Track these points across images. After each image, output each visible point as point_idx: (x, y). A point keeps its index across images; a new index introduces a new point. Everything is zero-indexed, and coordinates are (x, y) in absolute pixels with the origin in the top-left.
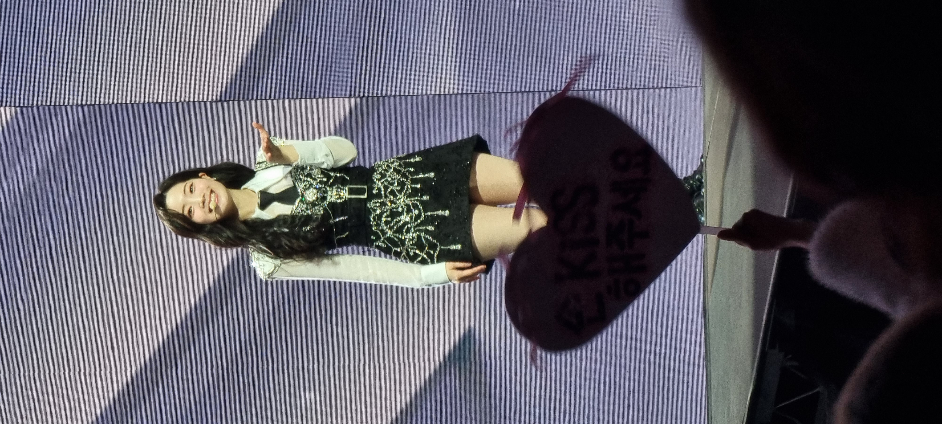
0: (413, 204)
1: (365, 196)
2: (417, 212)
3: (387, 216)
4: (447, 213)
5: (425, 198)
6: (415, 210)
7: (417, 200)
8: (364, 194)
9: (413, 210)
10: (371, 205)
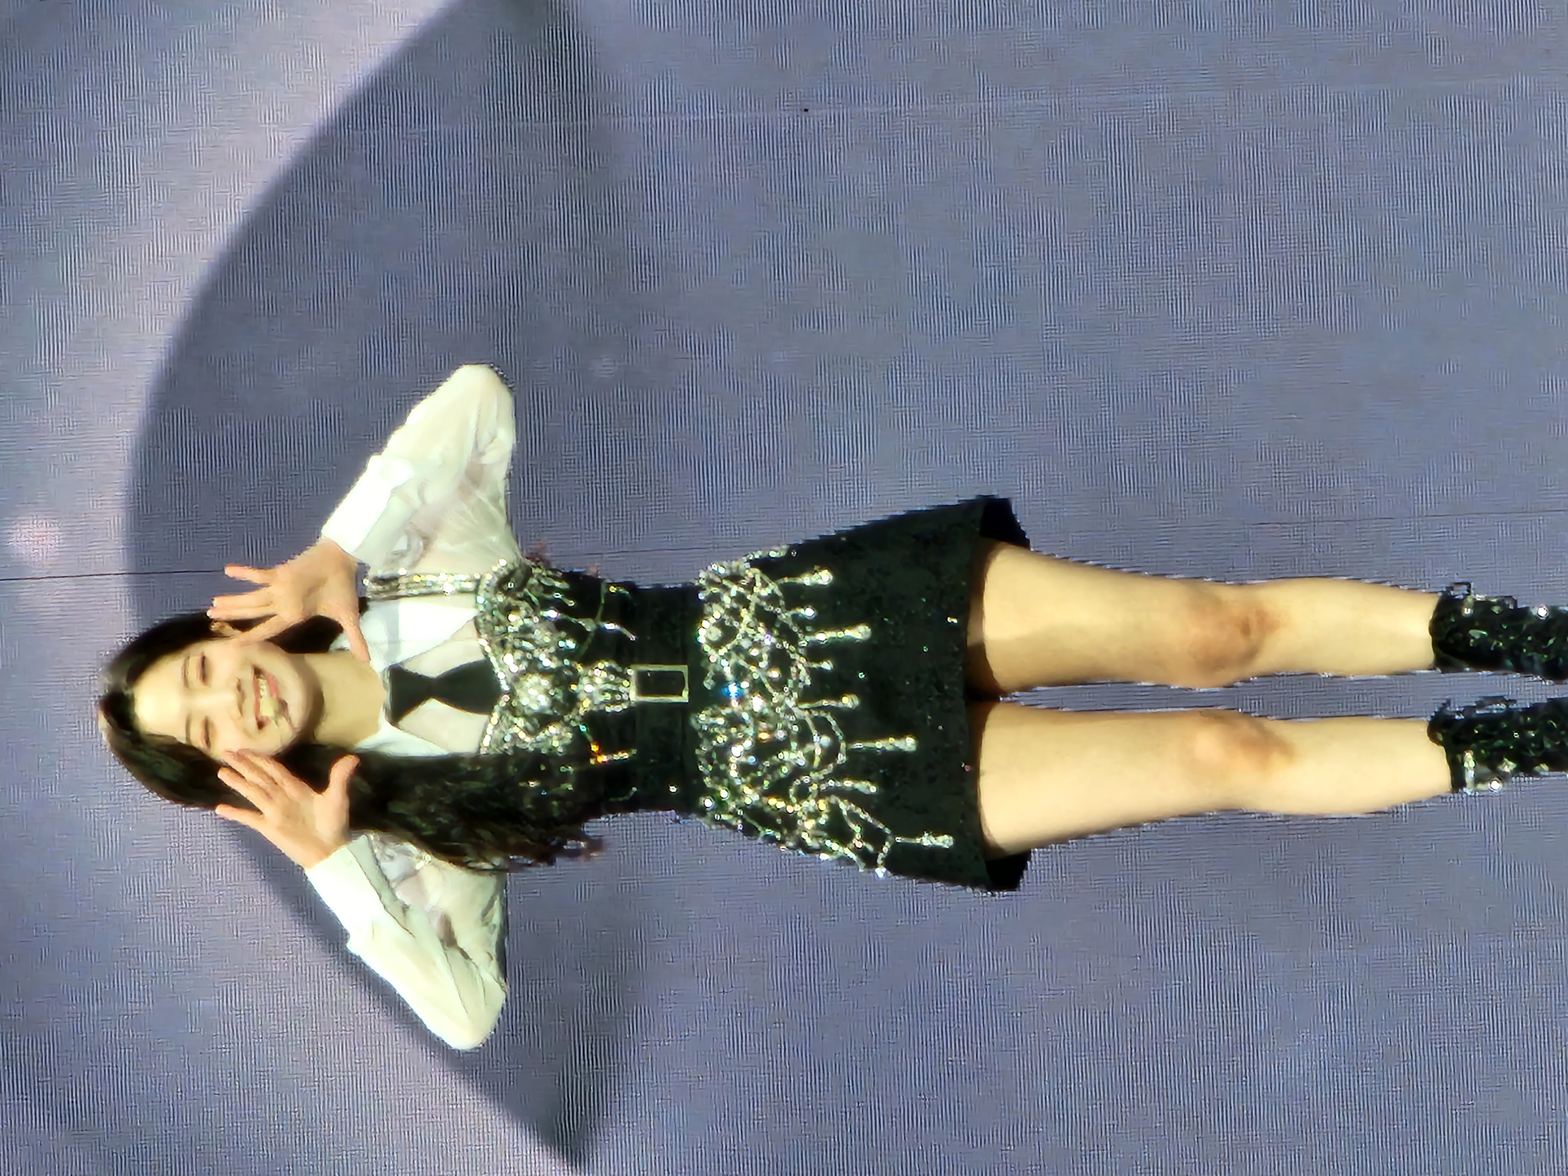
1: (684, 698)
2: (826, 740)
3: (747, 753)
4: (909, 744)
6: (820, 736)
7: (826, 709)
8: (680, 694)
10: (700, 720)
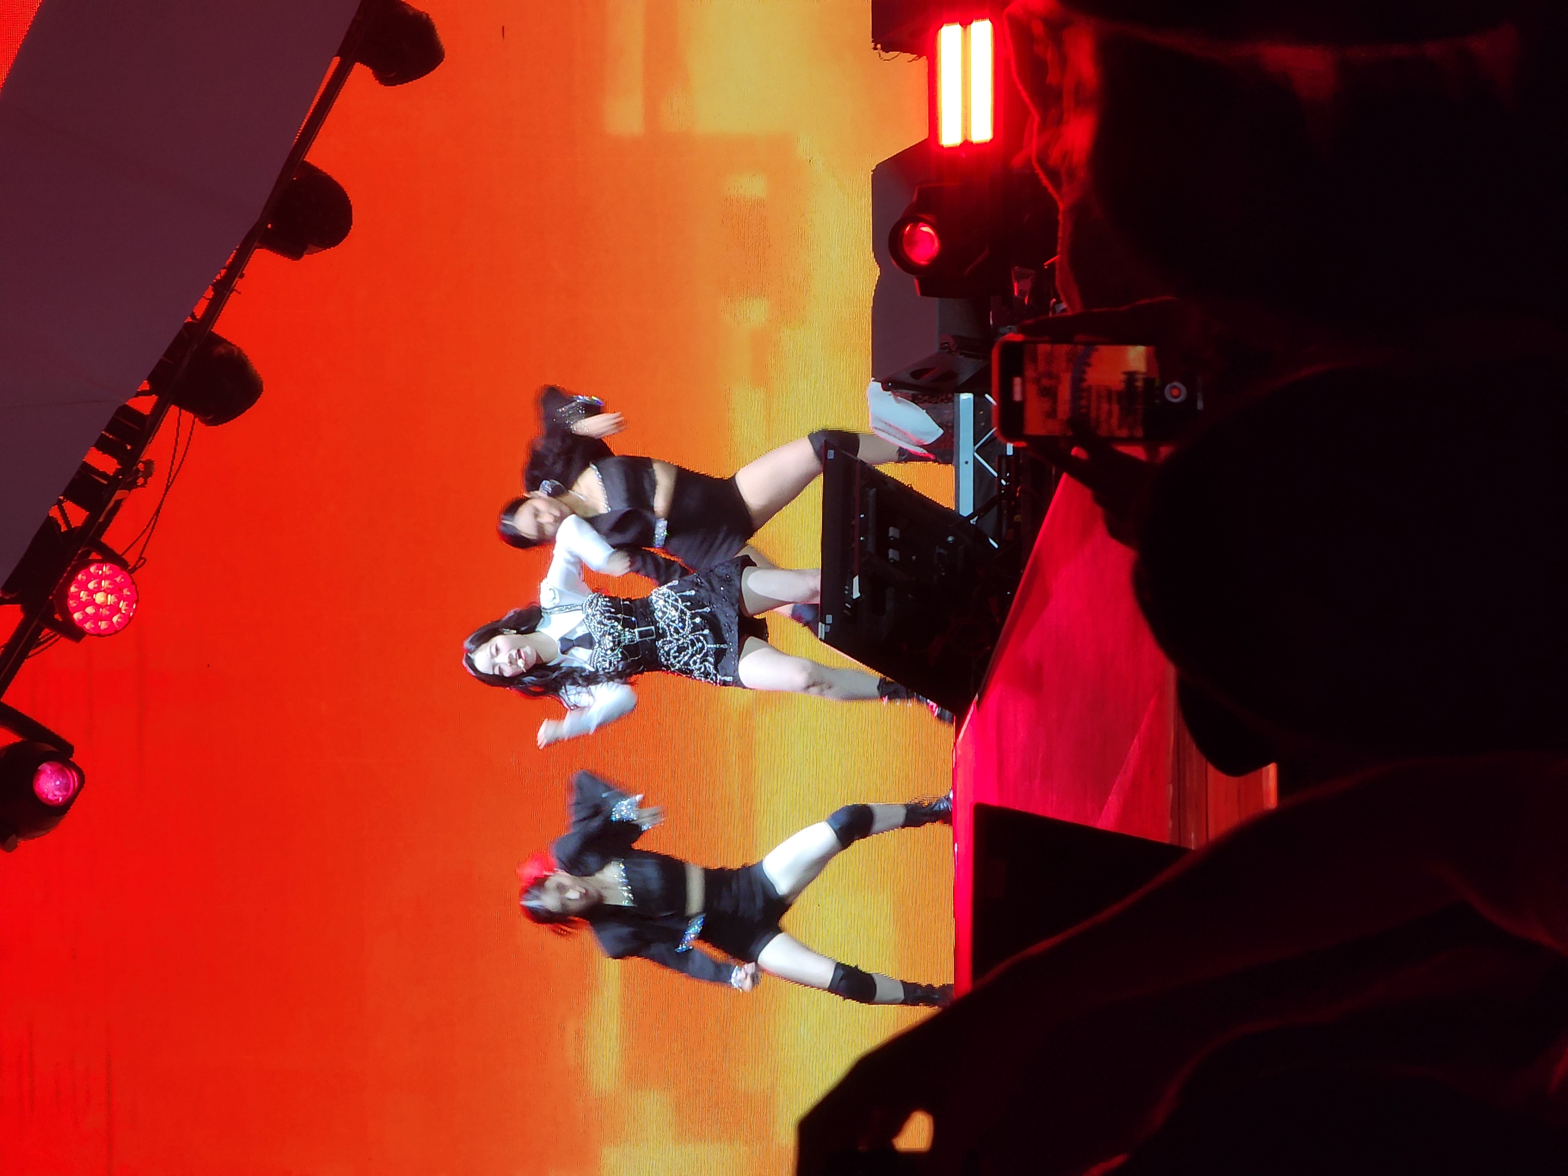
0: (696, 638)
1: (654, 637)
2: (700, 645)
3: (675, 652)
5: (706, 632)
6: (698, 643)
7: (700, 635)
8: (653, 636)
9: (697, 644)
10: (659, 643)
